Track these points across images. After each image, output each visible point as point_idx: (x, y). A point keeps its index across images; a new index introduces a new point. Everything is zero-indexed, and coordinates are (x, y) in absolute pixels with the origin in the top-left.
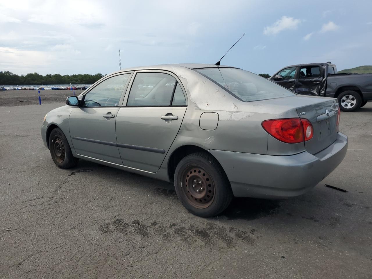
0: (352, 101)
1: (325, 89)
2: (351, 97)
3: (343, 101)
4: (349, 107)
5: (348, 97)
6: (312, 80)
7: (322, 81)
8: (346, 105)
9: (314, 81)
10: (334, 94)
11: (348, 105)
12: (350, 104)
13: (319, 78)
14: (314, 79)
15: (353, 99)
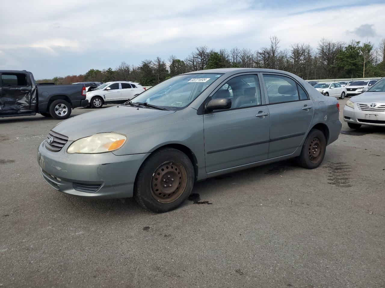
0: (64, 109)
1: (36, 99)
2: (63, 105)
3: (57, 110)
4: (62, 115)
5: (60, 106)
6: (19, 89)
7: (31, 90)
8: (60, 113)
9: (22, 90)
10: (47, 103)
11: (61, 113)
12: (62, 112)
13: (27, 87)
14: (21, 88)
15: (64, 108)
